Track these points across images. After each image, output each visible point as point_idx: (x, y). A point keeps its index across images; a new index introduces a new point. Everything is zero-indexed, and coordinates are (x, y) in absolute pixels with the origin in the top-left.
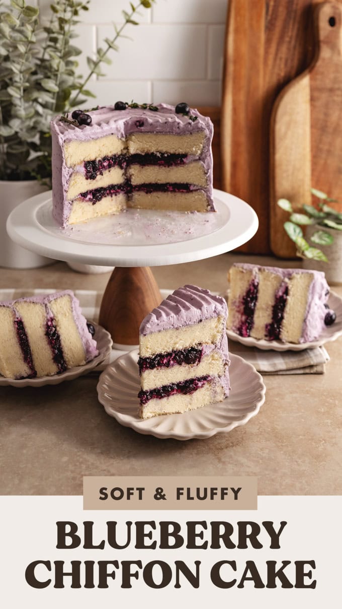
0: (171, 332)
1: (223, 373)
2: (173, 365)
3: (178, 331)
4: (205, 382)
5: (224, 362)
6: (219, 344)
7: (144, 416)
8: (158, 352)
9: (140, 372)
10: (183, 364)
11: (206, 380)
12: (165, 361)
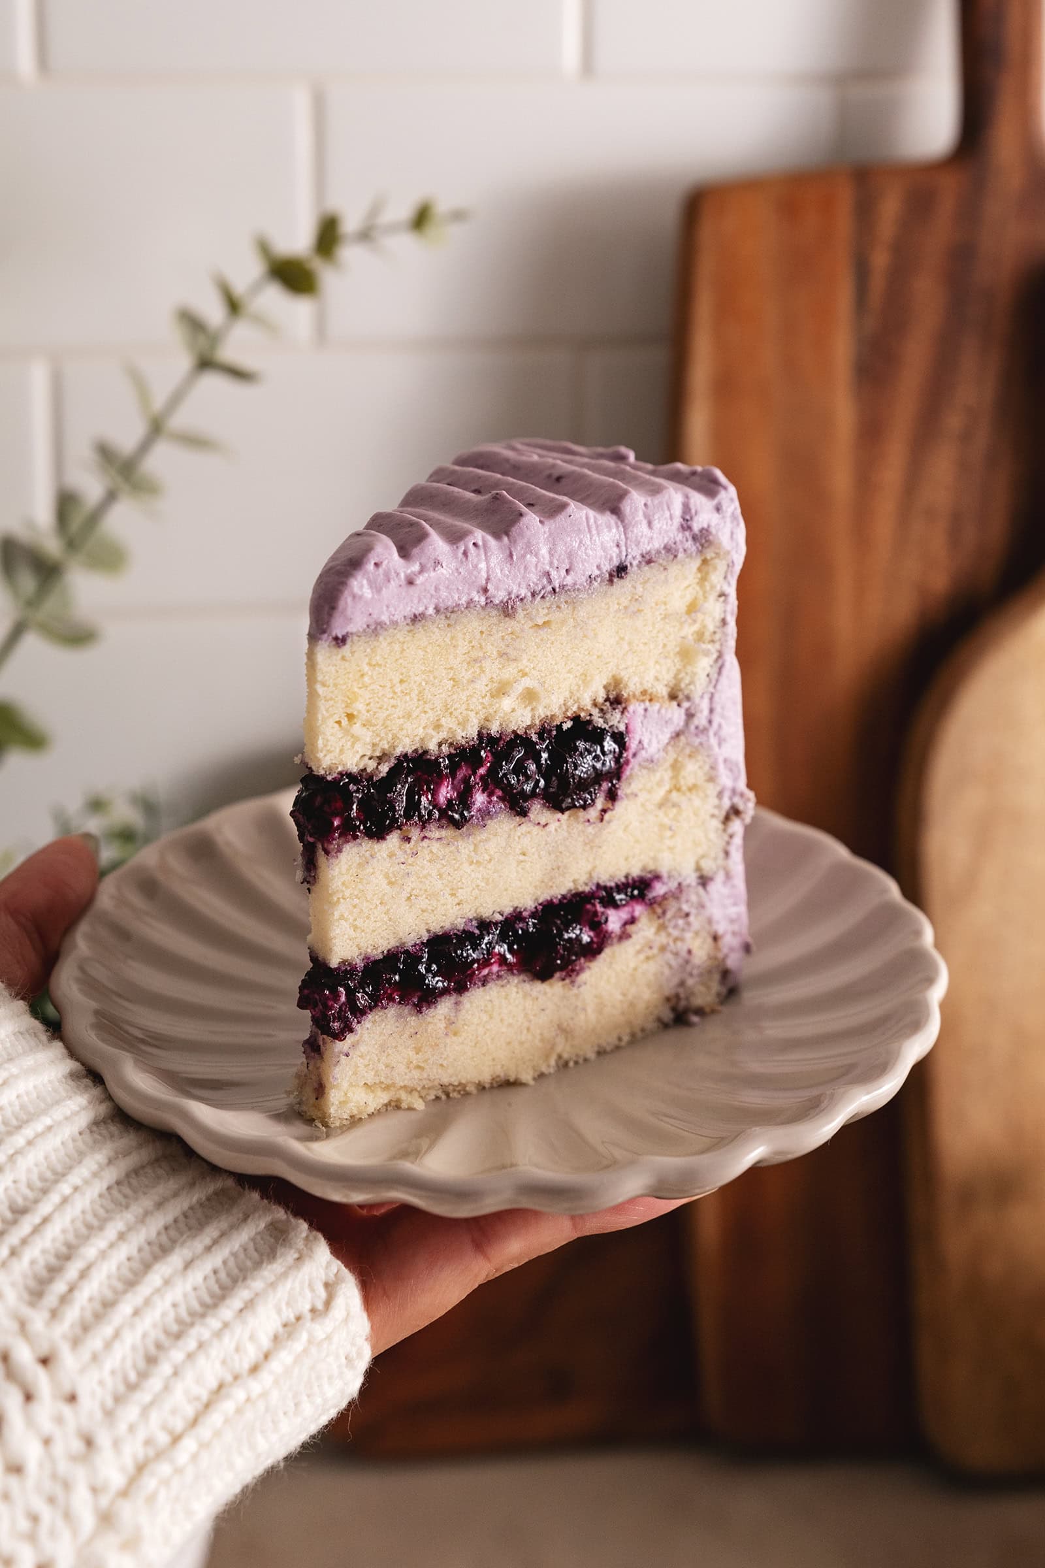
0: (473, 624)
1: (720, 862)
2: (486, 814)
3: (510, 624)
4: (639, 909)
5: (726, 803)
6: (705, 705)
7: (332, 1110)
8: (406, 745)
9: (311, 866)
10: (537, 809)
11: (641, 897)
12: (445, 792)
